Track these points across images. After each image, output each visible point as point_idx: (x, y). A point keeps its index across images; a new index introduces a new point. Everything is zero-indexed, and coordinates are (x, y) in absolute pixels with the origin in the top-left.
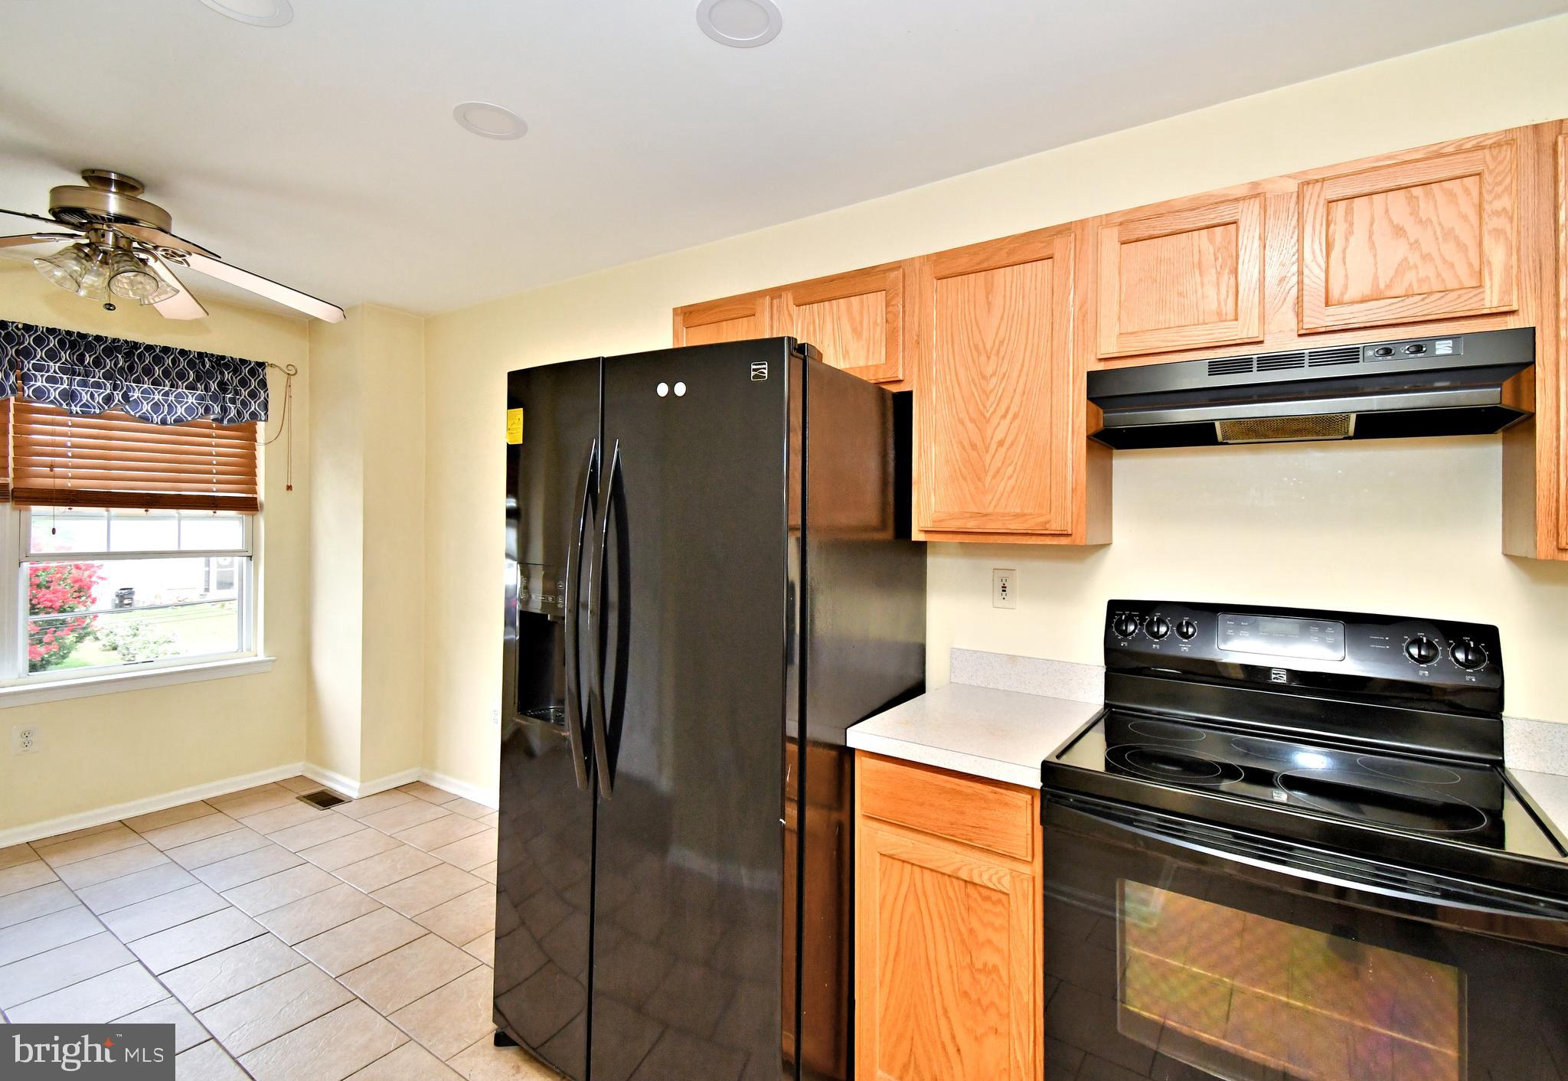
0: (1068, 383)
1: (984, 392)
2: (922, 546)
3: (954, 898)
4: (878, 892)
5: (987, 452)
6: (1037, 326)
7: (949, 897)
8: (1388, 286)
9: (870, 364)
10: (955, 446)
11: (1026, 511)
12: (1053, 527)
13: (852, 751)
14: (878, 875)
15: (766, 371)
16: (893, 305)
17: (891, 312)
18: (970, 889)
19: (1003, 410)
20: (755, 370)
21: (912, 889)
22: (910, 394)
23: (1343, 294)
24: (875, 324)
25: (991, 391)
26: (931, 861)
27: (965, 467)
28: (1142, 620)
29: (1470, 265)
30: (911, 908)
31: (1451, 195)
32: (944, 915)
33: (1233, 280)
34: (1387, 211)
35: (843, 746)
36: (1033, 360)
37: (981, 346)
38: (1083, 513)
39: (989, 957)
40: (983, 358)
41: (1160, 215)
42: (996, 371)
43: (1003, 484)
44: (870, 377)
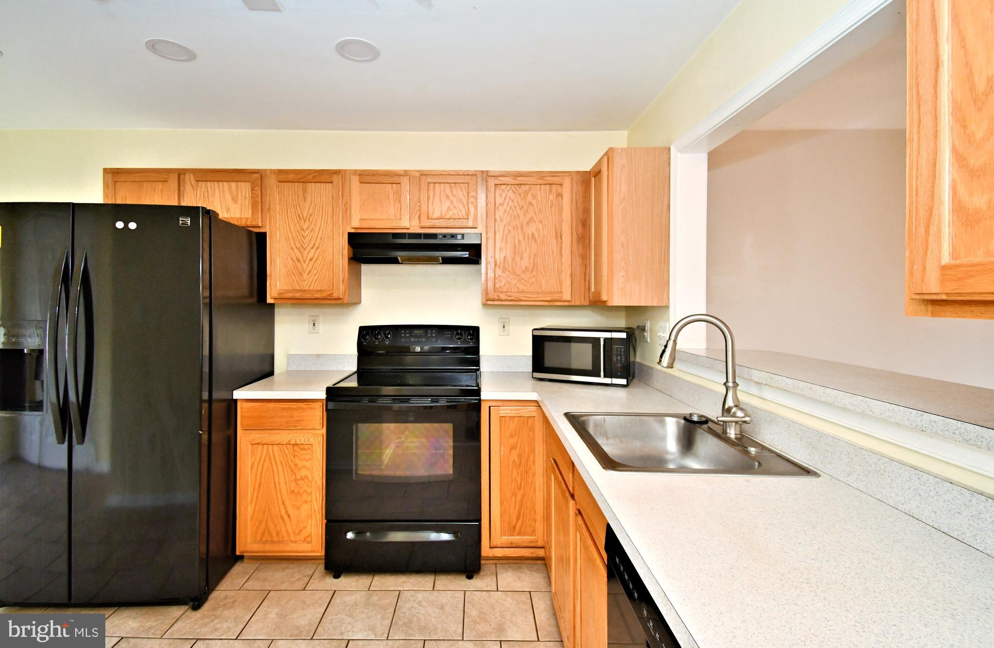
0: (340, 236)
1: (303, 236)
2: (272, 306)
3: (288, 454)
4: (250, 462)
5: (305, 263)
6: (326, 211)
7: (286, 454)
8: (445, 214)
9: (242, 217)
10: (289, 259)
11: (322, 289)
12: (334, 296)
13: (236, 400)
14: (250, 453)
15: (189, 222)
16: (255, 190)
17: (254, 193)
18: (296, 448)
19: (312, 246)
20: (182, 220)
21: (268, 455)
22: (265, 234)
23: (433, 215)
24: (245, 197)
25: (306, 236)
26: (277, 440)
27: (294, 269)
28: (372, 333)
29: (466, 212)
30: (267, 463)
31: (461, 188)
32: (283, 462)
33: (399, 205)
34: (444, 190)
35: (231, 399)
36: (325, 225)
37: (301, 216)
38: (347, 290)
39: (304, 472)
40: (302, 221)
41: (374, 175)
42: (308, 227)
43: (312, 277)
44: (243, 223)
